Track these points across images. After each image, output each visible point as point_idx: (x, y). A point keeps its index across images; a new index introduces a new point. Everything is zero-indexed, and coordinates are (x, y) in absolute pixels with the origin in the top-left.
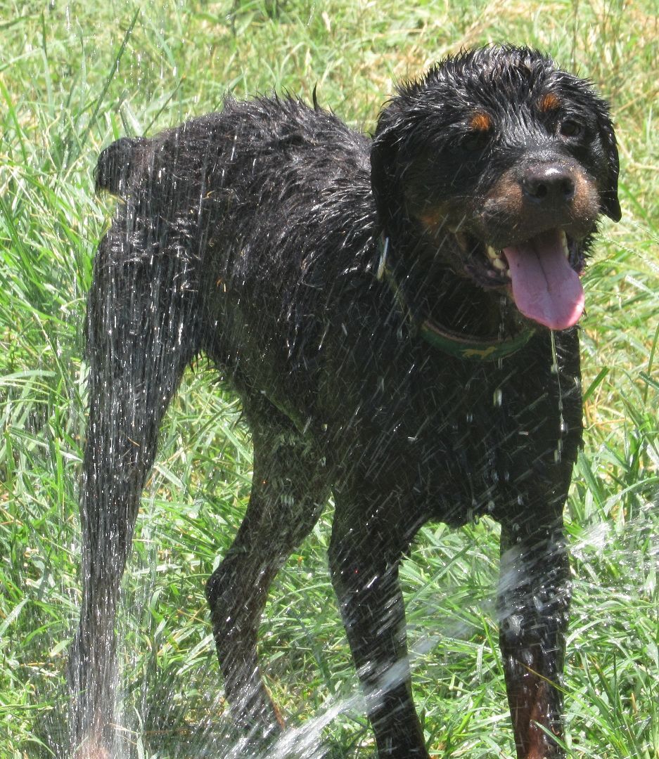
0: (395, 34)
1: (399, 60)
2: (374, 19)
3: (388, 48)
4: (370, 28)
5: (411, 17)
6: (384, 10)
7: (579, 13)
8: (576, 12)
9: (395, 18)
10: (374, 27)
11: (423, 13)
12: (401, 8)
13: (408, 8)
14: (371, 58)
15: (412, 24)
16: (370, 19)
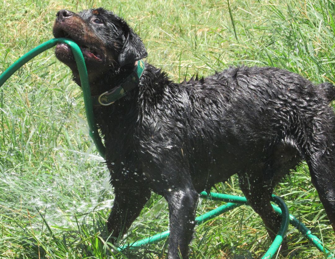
0: (18, 15)
1: (19, 24)
2: (11, 10)
3: (16, 20)
4: (10, 13)
5: (23, 10)
6: (15, 7)
7: (78, 9)
8: (77, 9)
9: (18, 10)
10: (11, 13)
11: (27, 9)
12: (20, 7)
13: (22, 7)
14: (10, 23)
15: (24, 12)
16: (10, 10)
